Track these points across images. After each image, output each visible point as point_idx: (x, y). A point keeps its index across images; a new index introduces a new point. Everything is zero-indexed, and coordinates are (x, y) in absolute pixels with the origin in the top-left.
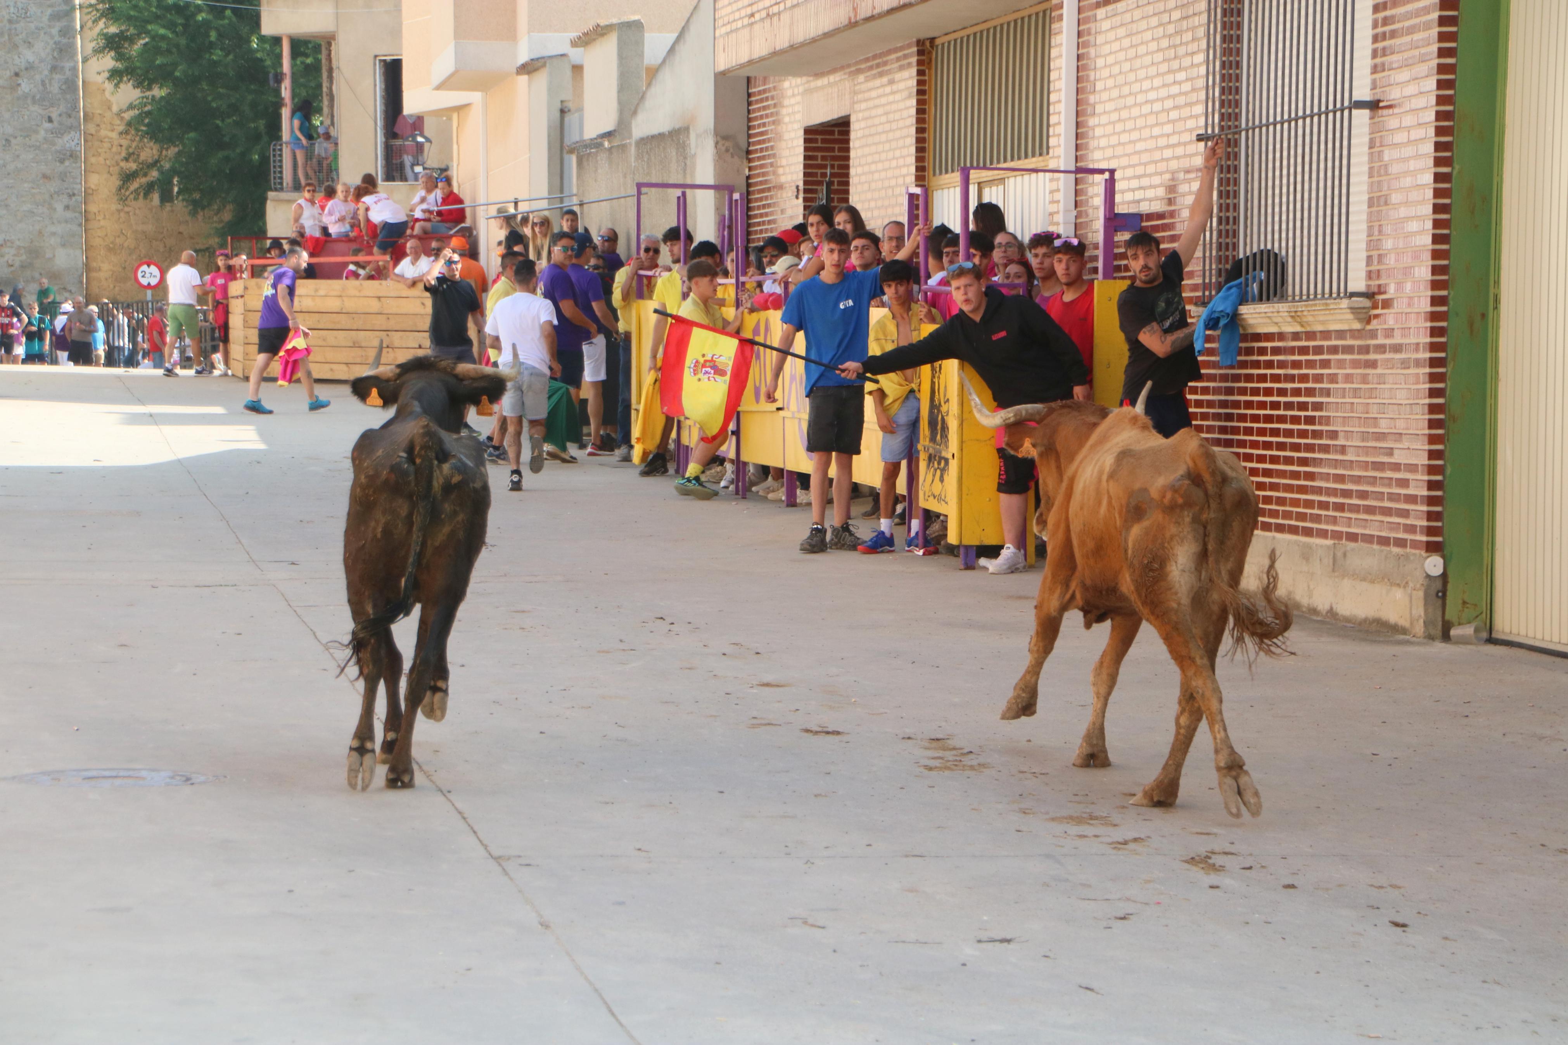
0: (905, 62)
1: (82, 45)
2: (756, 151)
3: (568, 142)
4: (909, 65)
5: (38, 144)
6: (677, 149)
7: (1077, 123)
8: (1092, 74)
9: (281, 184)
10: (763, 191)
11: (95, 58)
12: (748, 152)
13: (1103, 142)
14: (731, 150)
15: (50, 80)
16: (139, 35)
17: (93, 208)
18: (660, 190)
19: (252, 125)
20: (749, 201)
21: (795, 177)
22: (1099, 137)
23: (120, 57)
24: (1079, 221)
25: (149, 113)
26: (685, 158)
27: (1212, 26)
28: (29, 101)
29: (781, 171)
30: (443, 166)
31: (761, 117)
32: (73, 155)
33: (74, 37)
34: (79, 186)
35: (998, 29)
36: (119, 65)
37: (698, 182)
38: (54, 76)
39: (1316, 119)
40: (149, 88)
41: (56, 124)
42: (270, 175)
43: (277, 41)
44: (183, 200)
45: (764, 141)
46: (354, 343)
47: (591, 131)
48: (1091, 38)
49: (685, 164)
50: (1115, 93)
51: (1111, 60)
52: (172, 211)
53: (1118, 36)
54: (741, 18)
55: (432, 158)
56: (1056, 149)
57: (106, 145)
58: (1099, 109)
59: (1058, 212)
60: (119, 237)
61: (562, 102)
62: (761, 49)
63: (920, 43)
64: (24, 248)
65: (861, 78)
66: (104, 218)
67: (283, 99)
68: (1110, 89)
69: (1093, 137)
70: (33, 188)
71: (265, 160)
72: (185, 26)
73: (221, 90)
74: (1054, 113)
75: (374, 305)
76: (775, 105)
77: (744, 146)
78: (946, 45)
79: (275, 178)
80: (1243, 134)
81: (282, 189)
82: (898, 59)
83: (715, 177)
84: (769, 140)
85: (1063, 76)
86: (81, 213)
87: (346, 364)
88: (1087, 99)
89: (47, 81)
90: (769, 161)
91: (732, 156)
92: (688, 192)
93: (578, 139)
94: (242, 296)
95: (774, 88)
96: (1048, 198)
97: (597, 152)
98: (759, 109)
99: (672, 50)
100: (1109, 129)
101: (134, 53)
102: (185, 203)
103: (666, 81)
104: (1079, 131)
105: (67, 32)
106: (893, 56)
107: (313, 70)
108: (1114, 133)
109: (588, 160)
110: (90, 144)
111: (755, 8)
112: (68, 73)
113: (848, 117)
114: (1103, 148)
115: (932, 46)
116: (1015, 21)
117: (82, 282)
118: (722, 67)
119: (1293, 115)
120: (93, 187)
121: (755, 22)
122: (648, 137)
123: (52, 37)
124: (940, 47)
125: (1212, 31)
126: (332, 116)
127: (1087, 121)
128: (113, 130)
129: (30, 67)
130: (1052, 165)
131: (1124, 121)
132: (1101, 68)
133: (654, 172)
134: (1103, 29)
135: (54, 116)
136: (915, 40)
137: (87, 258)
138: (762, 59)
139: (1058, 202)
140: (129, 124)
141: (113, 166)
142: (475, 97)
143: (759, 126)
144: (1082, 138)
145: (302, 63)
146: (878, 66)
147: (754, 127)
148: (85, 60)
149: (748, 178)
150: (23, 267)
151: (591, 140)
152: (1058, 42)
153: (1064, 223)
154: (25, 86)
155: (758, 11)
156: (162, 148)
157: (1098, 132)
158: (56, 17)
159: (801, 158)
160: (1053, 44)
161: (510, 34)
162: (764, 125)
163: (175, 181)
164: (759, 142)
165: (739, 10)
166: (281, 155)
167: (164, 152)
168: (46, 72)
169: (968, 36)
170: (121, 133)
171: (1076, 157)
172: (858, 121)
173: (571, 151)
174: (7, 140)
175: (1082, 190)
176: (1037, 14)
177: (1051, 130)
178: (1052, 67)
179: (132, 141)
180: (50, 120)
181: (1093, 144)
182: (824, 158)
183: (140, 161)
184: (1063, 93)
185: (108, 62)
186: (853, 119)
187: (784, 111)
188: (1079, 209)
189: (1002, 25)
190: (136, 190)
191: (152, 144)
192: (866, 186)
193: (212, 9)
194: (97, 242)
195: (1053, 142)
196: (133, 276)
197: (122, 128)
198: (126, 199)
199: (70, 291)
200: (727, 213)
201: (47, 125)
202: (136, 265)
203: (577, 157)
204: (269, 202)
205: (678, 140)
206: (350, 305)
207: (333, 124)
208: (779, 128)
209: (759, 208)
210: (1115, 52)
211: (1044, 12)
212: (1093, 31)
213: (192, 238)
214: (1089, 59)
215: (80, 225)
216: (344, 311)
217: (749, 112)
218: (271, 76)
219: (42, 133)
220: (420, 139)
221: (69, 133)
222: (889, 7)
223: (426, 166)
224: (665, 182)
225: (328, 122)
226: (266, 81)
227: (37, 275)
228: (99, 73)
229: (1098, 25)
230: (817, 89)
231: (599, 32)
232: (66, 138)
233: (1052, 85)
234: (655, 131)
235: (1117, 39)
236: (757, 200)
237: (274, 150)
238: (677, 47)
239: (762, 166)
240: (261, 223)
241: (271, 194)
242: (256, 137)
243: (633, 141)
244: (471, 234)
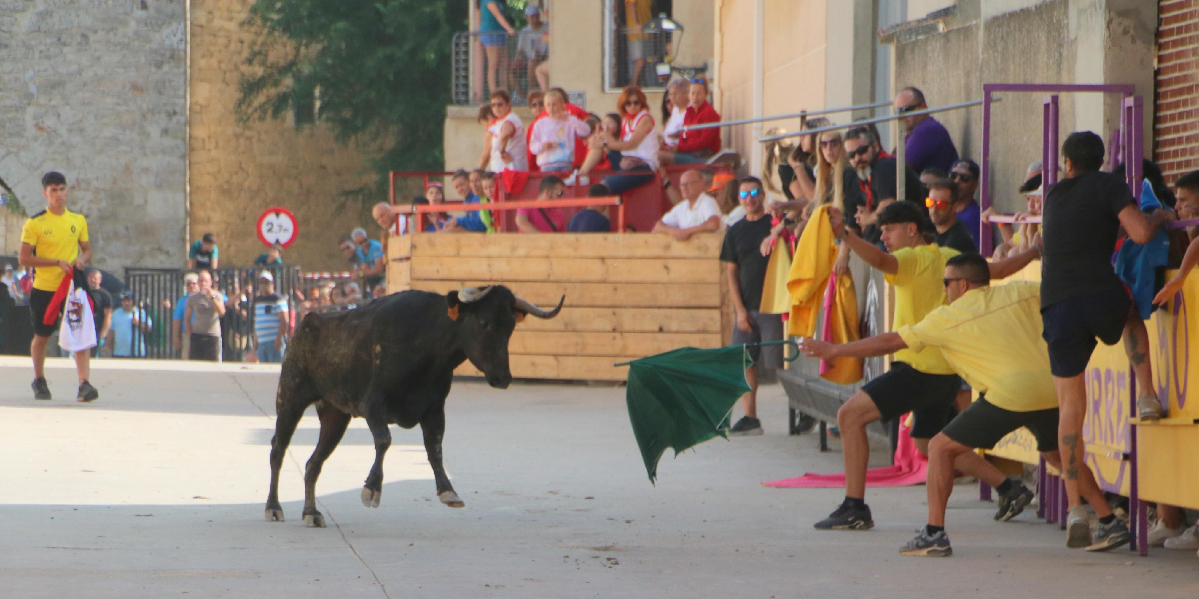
2: (1171, 32)
3: (883, 25)
5: (126, 40)
6: (1049, 32)
9: (466, 94)
10: (1180, 92)
12: (1159, 34)
14: (1132, 32)
17: (200, 132)
18: (1021, 94)
19: (427, 9)
20: (1158, 108)
26: (1061, 45)
30: (699, 64)
32: (175, 56)
34: (182, 101)
37: (1079, 81)
41: (152, 11)
42: (450, 80)
44: (328, 120)
46: (566, 325)
47: (918, 10)
49: (1061, 55)
52: (311, 135)
55: (682, 52)
57: (222, 41)
60: (237, 173)
64: (104, 190)
66: (217, 146)
70: (117, 104)
71: (444, 60)
75: (596, 270)
77: (1152, 24)
79: (457, 86)
81: (466, 102)
83: (1105, 73)
86: (184, 139)
87: (555, 355)
90: (1191, 47)
91: (1134, 41)
92: (1063, 96)
93: (898, 20)
94: (408, 259)
97: (927, 39)
102: (330, 125)
109: (913, 51)
110: (198, 39)
117: (184, 240)
120: (202, 101)
122: (1004, 15)
128: (231, 19)
133: (1012, 68)
137: (191, 204)
140: (253, 10)
141: (231, 71)
149: (1157, 72)
150: (102, 218)
151: (919, 21)
156: (299, 45)
163: (317, 92)
164: (1176, 19)
166: (466, 53)
167: (303, 49)
170: (242, 24)
173: (888, 39)
174: (84, 36)
179: (257, 34)
180: (144, 6)
183: (269, 64)
190: (261, 106)
191: (285, 39)
194: (205, 181)
196: (255, 231)
197: (243, 16)
198: (248, 119)
199: (167, 253)
200: (1122, 126)
201: (140, 13)
202: (260, 213)
203: (897, 48)
204: (448, 121)
205: (1051, 18)
206: (561, 270)
207: (541, 5)
209: (1173, 118)
213: (338, 173)
215: (183, 157)
216: (552, 278)
219: (133, 25)
220: (667, 25)
221: (170, 23)
223: (673, 64)
224: (1029, 82)
227: (121, 230)
232: (166, 31)
234: (1016, 6)
236: (1169, 106)
237: (457, 45)
239: (1179, 55)
240: (437, 153)
241: (452, 110)
242: (433, 27)
243: (982, 22)
244: (737, 165)
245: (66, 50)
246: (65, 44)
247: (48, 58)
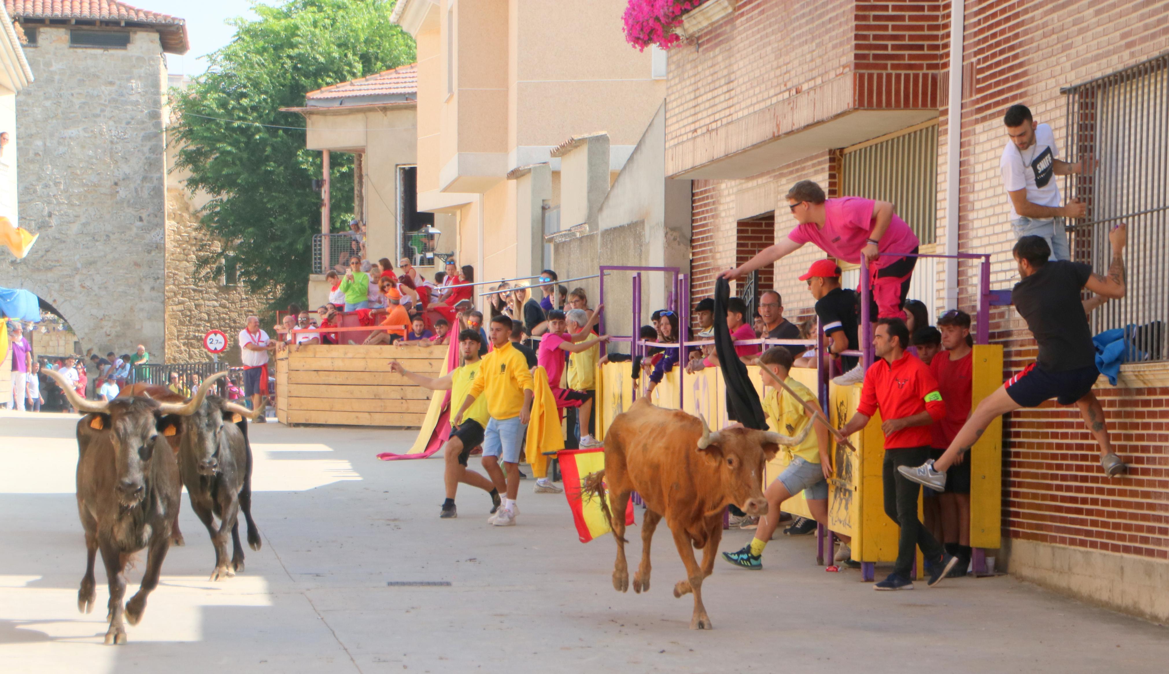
0: (819, 168)
1: (168, 160)
2: (698, 240)
3: (547, 233)
4: (823, 170)
5: (131, 238)
6: (635, 238)
7: (960, 217)
8: (972, 178)
9: (320, 268)
10: (703, 272)
11: (177, 170)
12: (692, 241)
13: (980, 233)
14: (678, 239)
15: (142, 188)
16: (211, 152)
18: (620, 271)
19: (298, 221)
20: (692, 280)
21: (729, 261)
22: (977, 229)
23: (196, 169)
24: (961, 296)
25: (217, 213)
26: (641, 246)
27: (1070, 139)
28: (125, 205)
29: (718, 256)
30: (449, 252)
31: (703, 212)
32: (158, 246)
33: (161, 154)
34: (162, 270)
35: (896, 140)
36: (194, 175)
37: (651, 265)
38: (145, 184)
39: (1155, 213)
40: (219, 193)
41: (145, 222)
42: (311, 260)
43: (319, 154)
44: (244, 281)
45: (704, 232)
46: (375, 396)
47: (566, 224)
48: (971, 148)
49: (641, 250)
50: (990, 193)
51: (987, 165)
52: (235, 289)
53: (993, 146)
54: (686, 133)
55: (440, 245)
56: (942, 238)
57: (185, 238)
58: (977, 205)
59: (943, 289)
60: (193, 310)
61: (543, 201)
62: (701, 158)
63: (831, 152)
64: (119, 321)
65: (784, 181)
66: (182, 296)
67: (322, 200)
68: (986, 189)
69: (973, 229)
70: (126, 273)
71: (308, 249)
72: (247, 144)
73: (274, 194)
74: (941, 209)
76: (714, 203)
77: (689, 235)
78: (853, 154)
79: (315, 263)
80: (1096, 225)
81: (321, 272)
82: (814, 165)
83: (665, 261)
84: (709, 231)
85: (948, 179)
86: (164, 291)
87: (369, 412)
88: (967, 197)
89: (139, 189)
90: (709, 248)
91: (679, 244)
92: (643, 273)
93: (555, 230)
94: (287, 359)
95: (713, 188)
96: (935, 278)
97: (570, 241)
98: (701, 206)
99: (631, 159)
100: (985, 222)
101: (208, 166)
102: (245, 284)
103: (626, 183)
104: (961, 223)
105: (156, 150)
106: (810, 163)
107: (347, 177)
108: (990, 225)
109: (563, 247)
110: (171, 237)
111: (697, 125)
112: (156, 182)
113: (774, 211)
114: (981, 237)
115: (841, 155)
116: (909, 134)
118: (670, 173)
119: (1136, 211)
120: (174, 271)
121: (698, 136)
122: (611, 229)
123: (144, 154)
124: (848, 156)
125: (1070, 143)
126: (362, 213)
127: (967, 216)
128: (190, 226)
129: (126, 178)
130: (939, 250)
131: (998, 215)
132: (979, 173)
133: (615, 257)
134: (981, 141)
135: (144, 216)
136: (827, 150)
137: (166, 329)
138: (703, 166)
139: (943, 281)
140: (202, 222)
141: (190, 254)
142: (475, 197)
143: (701, 219)
144: (963, 229)
145: (339, 171)
146: (797, 171)
147: (697, 221)
148: (170, 172)
149: (692, 261)
150: (117, 336)
151: (566, 231)
152: (944, 151)
153: (949, 298)
154: (122, 193)
155: (700, 127)
156: (228, 240)
157: (977, 224)
158: (147, 138)
159: (734, 246)
160: (940, 153)
161: (503, 147)
162: (705, 218)
163: (238, 266)
164: (701, 233)
165: (684, 126)
166: (320, 245)
167: (229, 243)
168: (139, 182)
169: (871, 147)
170: (196, 229)
171: (959, 244)
172: (781, 215)
173: (550, 240)
174: (107, 236)
175: (963, 271)
176: (927, 129)
177: (938, 222)
178: (939, 172)
179: (204, 234)
180: (141, 219)
181: (972, 234)
182: (753, 245)
183: (211, 251)
184: (948, 193)
185: (188, 172)
186: (776, 214)
187: (721, 208)
188: (961, 287)
189: (898, 138)
190: (207, 274)
191: (220, 237)
192: (787, 268)
193: (268, 130)
195: (939, 232)
196: (203, 343)
197: (195, 225)
198: (199, 280)
200: (673, 290)
201: (139, 224)
202: (206, 333)
203: (555, 246)
204: (310, 282)
205: (636, 231)
206: (372, 365)
207: (362, 219)
208: (717, 221)
209: (700, 286)
210: (991, 159)
211: (933, 127)
212: (973, 142)
214: (969, 165)
215: (163, 301)
216: (367, 370)
217: (693, 208)
218: (314, 183)
219: (135, 230)
220: (431, 230)
221: (156, 228)
222: (806, 124)
223: (435, 252)
224: (625, 265)
225: (358, 218)
226: (310, 186)
227: (129, 341)
228: (180, 182)
229: (977, 137)
230: (748, 190)
231: (573, 145)
232: (153, 233)
233: (939, 186)
234: (617, 224)
235: (992, 149)
236: (698, 278)
237: (315, 241)
238: (635, 156)
239: (703, 252)
240: (304, 299)
241: (312, 276)
242: (301, 230)
243: (599, 232)
244: (469, 307)
245: (97, 244)
246: (97, 241)
247: (88, 248)
